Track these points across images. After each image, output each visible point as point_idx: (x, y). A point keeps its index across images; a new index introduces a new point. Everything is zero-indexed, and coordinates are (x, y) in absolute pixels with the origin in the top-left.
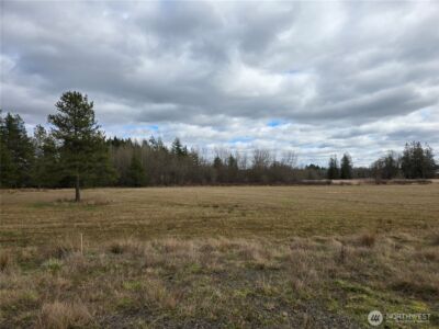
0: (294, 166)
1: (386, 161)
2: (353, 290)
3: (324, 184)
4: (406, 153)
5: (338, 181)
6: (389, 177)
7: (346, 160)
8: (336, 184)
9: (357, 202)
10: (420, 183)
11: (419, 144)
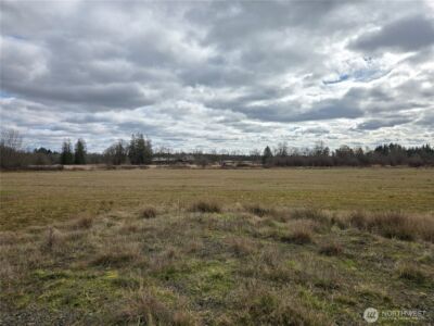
0: (18, 149)
1: (117, 148)
2: (52, 277)
3: (54, 169)
4: (133, 143)
5: (71, 167)
6: (119, 163)
7: (80, 145)
8: (69, 170)
9: (86, 187)
10: (142, 168)
11: (142, 136)
